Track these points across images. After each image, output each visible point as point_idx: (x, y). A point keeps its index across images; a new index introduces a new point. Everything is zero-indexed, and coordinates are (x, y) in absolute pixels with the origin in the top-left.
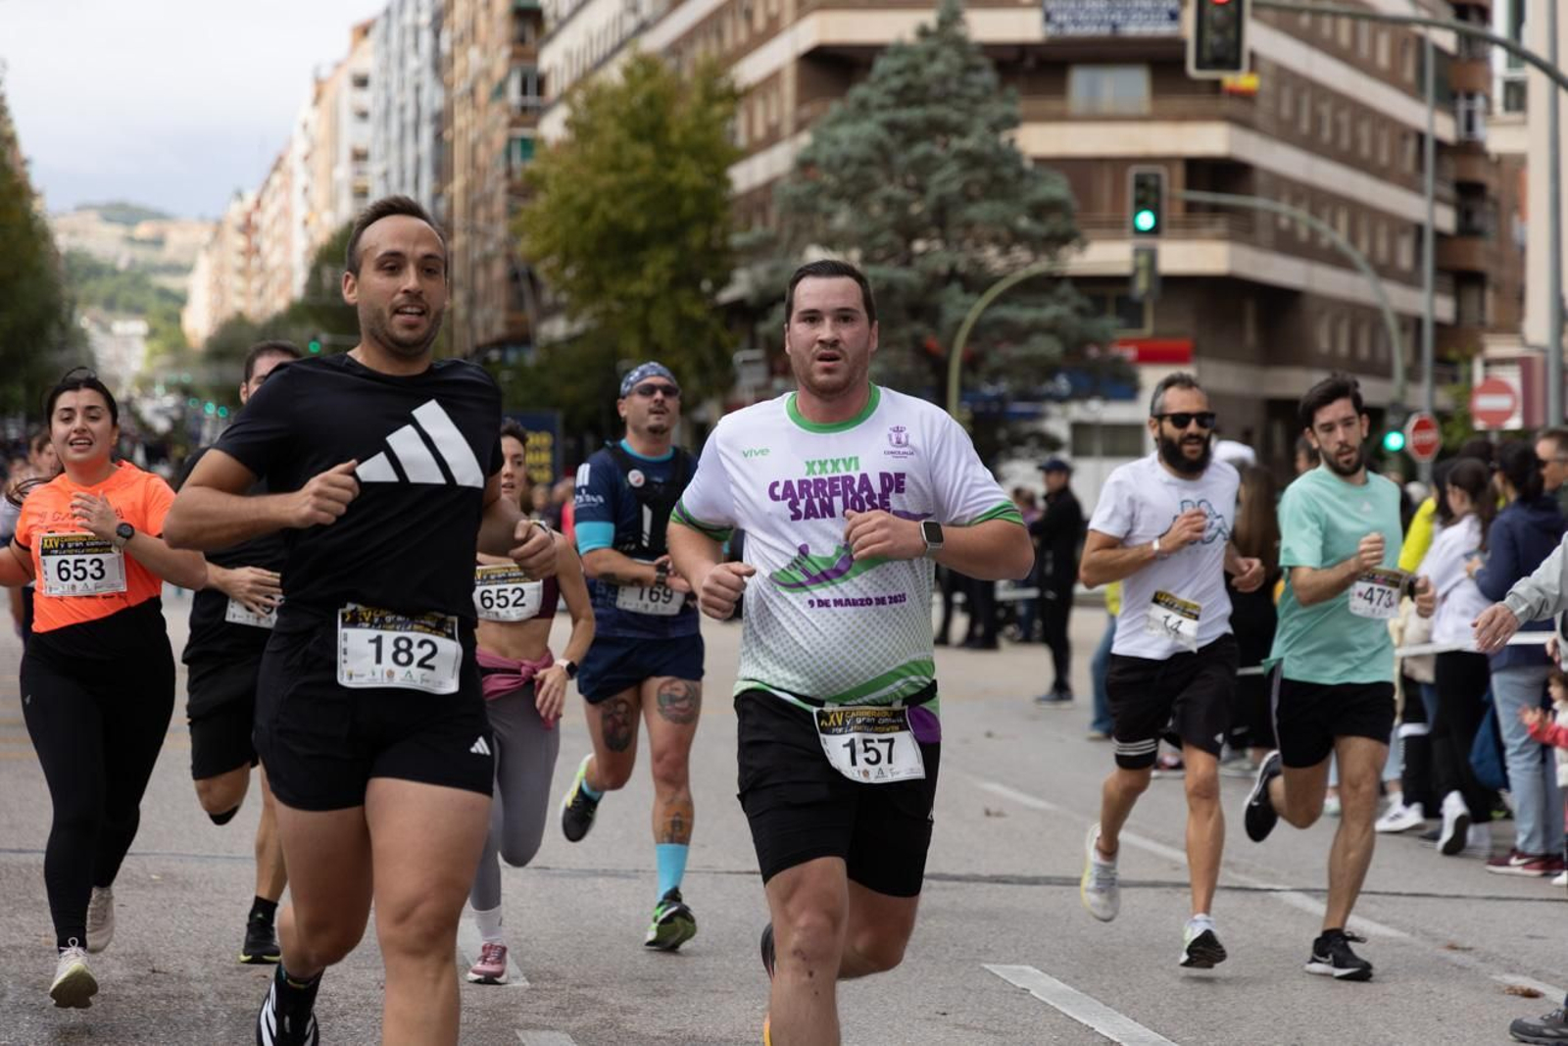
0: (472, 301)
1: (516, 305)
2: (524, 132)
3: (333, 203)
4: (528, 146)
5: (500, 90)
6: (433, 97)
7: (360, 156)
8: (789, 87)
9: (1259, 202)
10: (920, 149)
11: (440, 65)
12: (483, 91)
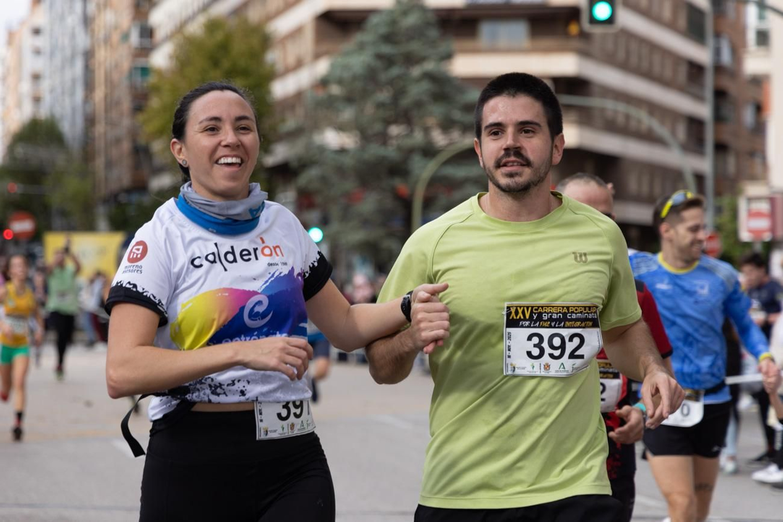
0: (109, 165)
1: (137, 166)
2: (141, 62)
3: (19, 105)
4: (145, 71)
5: (126, 37)
6: (82, 41)
7: (36, 77)
8: (309, 35)
9: (595, 102)
10: (395, 71)
11: (87, 21)
12: (116, 37)
